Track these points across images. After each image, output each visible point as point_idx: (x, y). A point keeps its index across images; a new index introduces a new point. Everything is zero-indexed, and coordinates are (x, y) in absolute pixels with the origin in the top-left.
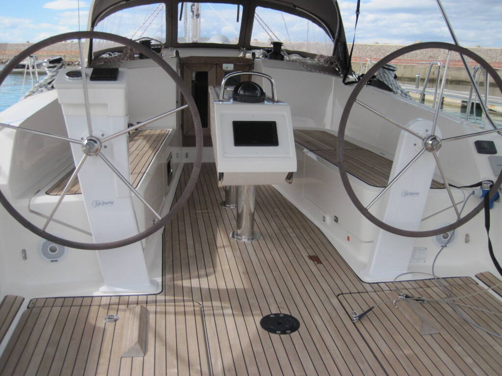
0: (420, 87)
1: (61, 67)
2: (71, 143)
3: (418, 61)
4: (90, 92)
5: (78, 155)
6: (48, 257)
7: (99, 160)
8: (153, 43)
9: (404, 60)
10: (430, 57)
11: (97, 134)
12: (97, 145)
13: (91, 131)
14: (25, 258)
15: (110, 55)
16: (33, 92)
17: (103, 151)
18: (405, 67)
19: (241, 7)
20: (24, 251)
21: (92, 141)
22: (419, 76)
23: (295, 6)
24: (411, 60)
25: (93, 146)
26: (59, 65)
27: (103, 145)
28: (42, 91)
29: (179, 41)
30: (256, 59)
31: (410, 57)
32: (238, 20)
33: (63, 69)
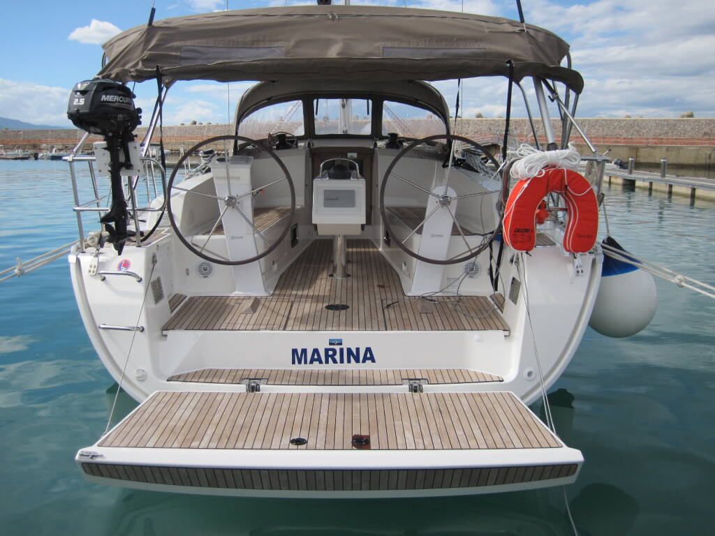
0: (667, 175)
1: (212, 157)
2: (219, 200)
3: (687, 139)
4: (231, 170)
5: (222, 207)
6: (202, 274)
7: (235, 211)
8: (288, 135)
9: (667, 139)
10: (705, 134)
11: (234, 194)
12: (233, 201)
13: (230, 193)
14: (188, 274)
15: (254, 146)
16: (192, 176)
17: (237, 205)
18: (668, 149)
19: (370, 102)
20: (187, 270)
21: (231, 198)
22: (665, 160)
23: (417, 100)
24: (676, 139)
25: (231, 202)
26: (211, 155)
27: (237, 201)
28: (198, 175)
29: (317, 133)
30: (376, 149)
31: (676, 135)
32: (368, 113)
33: (214, 157)
